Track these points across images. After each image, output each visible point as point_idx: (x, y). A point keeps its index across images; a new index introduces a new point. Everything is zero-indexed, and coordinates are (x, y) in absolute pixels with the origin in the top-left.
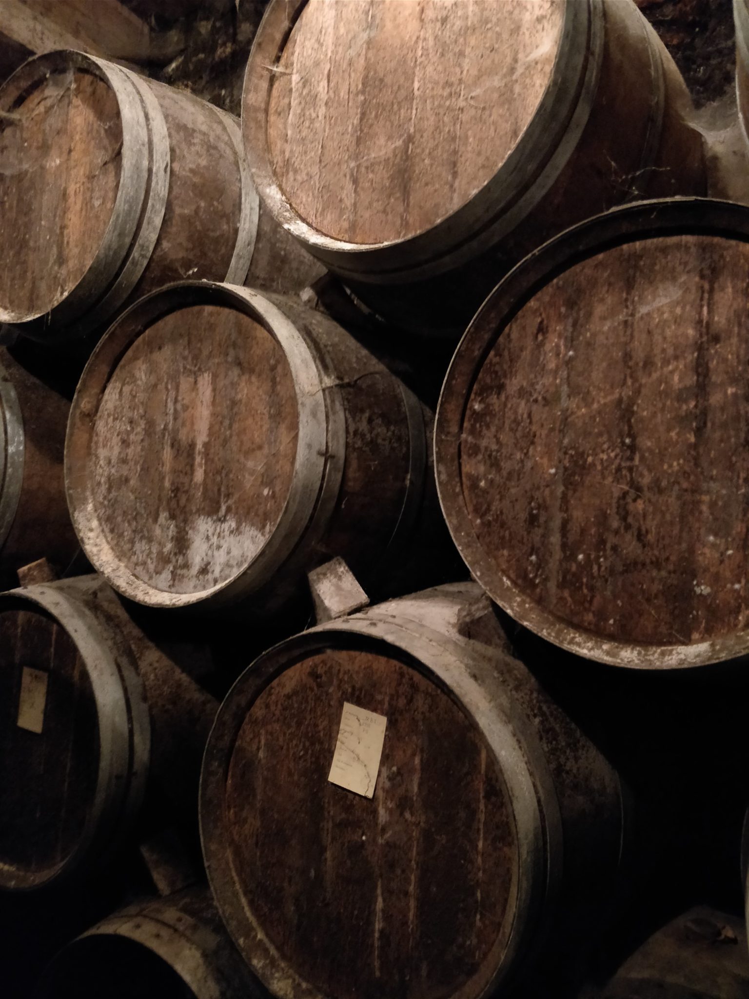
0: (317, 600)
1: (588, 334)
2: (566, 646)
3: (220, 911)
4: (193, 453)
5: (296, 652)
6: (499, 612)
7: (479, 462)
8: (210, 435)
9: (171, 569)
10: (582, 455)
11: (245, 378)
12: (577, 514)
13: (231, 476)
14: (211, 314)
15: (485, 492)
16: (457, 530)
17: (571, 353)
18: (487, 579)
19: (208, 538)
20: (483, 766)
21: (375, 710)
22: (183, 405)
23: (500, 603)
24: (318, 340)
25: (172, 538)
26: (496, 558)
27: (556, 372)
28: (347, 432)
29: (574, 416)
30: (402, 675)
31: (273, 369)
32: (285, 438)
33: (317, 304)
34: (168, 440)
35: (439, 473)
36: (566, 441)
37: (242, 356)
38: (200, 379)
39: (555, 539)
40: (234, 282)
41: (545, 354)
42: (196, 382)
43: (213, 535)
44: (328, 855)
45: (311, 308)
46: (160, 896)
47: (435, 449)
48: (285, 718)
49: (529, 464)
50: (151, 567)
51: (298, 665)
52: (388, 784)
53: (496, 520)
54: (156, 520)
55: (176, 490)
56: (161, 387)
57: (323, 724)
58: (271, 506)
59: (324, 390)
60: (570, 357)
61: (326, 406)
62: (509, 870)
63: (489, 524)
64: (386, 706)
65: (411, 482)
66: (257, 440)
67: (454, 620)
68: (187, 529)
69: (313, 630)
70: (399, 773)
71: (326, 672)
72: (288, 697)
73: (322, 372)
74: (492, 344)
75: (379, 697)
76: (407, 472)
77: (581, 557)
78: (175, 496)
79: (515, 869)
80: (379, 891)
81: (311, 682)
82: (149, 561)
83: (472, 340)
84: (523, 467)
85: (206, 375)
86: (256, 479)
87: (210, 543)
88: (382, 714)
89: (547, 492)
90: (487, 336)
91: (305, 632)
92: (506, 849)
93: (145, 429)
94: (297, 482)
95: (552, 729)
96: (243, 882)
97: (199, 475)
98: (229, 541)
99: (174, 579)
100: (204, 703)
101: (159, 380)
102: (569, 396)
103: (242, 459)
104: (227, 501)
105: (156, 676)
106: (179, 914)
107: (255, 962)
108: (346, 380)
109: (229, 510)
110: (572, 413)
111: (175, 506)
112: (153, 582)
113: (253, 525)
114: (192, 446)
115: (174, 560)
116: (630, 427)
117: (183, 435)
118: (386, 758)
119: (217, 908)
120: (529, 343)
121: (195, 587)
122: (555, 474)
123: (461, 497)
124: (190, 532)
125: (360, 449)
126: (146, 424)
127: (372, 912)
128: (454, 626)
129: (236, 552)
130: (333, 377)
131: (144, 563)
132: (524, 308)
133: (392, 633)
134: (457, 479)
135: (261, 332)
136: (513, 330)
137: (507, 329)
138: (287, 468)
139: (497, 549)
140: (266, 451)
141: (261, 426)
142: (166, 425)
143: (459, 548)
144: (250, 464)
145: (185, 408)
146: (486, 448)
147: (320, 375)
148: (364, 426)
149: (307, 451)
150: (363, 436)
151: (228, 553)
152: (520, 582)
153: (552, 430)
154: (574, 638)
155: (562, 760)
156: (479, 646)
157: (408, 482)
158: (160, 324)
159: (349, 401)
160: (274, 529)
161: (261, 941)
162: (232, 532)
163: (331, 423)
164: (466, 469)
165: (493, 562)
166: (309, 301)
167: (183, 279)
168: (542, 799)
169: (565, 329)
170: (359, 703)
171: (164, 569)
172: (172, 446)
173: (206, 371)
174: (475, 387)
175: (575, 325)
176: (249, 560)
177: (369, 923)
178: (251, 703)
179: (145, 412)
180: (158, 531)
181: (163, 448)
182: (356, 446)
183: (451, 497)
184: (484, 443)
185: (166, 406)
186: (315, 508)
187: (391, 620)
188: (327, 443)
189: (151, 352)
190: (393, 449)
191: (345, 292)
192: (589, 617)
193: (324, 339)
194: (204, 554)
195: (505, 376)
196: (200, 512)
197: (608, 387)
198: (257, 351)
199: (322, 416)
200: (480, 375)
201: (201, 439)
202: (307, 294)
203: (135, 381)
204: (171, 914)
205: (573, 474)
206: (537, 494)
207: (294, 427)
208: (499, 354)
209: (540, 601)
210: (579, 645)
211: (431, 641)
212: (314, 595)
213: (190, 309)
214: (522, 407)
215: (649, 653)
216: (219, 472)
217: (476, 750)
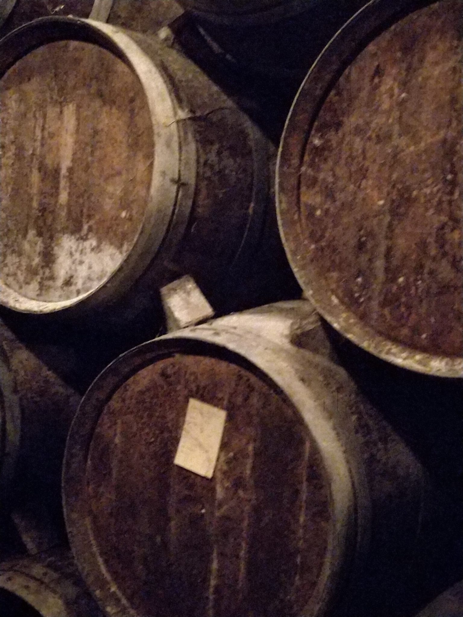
0: (167, 312)
1: (420, 79)
2: (383, 356)
3: (80, 567)
4: (59, 177)
5: (149, 356)
6: (326, 326)
7: (317, 192)
8: (73, 161)
9: (39, 280)
10: (408, 189)
11: (106, 109)
12: (401, 242)
13: (93, 199)
14: (75, 49)
15: (320, 220)
16: (294, 253)
17: (403, 95)
18: (318, 298)
19: (71, 254)
20: (307, 455)
21: (216, 405)
22: (49, 133)
23: (329, 318)
24: (173, 75)
25: (39, 253)
26: (326, 278)
27: (389, 112)
28: (198, 161)
29: (402, 154)
30: (240, 377)
31: (132, 100)
32: (141, 167)
33: (173, 43)
34: (36, 164)
35: (280, 202)
36: (395, 176)
37: (104, 87)
38: (65, 109)
39: (380, 263)
40: (97, 19)
41: (380, 96)
42: (61, 112)
43: (76, 251)
44: (173, 523)
45: (169, 47)
46: (29, 556)
47: (277, 180)
48: (139, 411)
49: (361, 196)
50: (21, 278)
51: (150, 367)
52: (225, 468)
53: (328, 246)
54: (25, 236)
55: (43, 210)
56: (30, 115)
57: (171, 416)
58: (128, 227)
59: (178, 122)
60: (403, 99)
61: (179, 137)
62: (325, 541)
63: (322, 249)
64: (225, 402)
65: (254, 211)
66: (117, 167)
67: (287, 332)
68: (53, 245)
69: (163, 337)
70: (235, 458)
71: (175, 373)
72: (142, 393)
73: (177, 106)
74: (332, 84)
75: (220, 395)
76: (250, 202)
77: (401, 280)
78: (42, 215)
79: (330, 540)
80: (215, 555)
81: (160, 381)
82: (19, 273)
83: (315, 79)
84: (355, 199)
85: (71, 106)
86: (114, 203)
87: (74, 258)
88: (223, 408)
89: (375, 222)
90: (328, 77)
91: (157, 339)
92: (323, 524)
93: (15, 154)
94: (152, 206)
95: (367, 425)
96: (99, 545)
97: (63, 197)
98: (90, 258)
99: (41, 289)
100: (68, 397)
101: (28, 108)
102: (400, 135)
103: (103, 184)
104: (88, 222)
105: (25, 372)
106: (45, 570)
107: (108, 609)
108: (198, 114)
109: (90, 229)
110: (403, 151)
111: (42, 224)
112: (23, 291)
113: (111, 244)
114: (57, 170)
115: (41, 272)
116: (453, 165)
117: (49, 161)
118: (224, 446)
119: (76, 565)
120: (367, 86)
121: (60, 297)
122: (383, 205)
123: (298, 225)
124: (56, 248)
125: (209, 179)
126: (16, 149)
127: (209, 571)
128: (286, 336)
129: (97, 268)
130: (187, 110)
131: (15, 274)
132: (363, 52)
133: (234, 341)
134: (296, 209)
135: (121, 67)
136: (353, 71)
137: (347, 71)
138: (143, 193)
139: (329, 270)
140: (124, 177)
141: (120, 155)
142: (34, 150)
143: (295, 270)
144: (110, 189)
145: (52, 136)
146: (324, 180)
147: (174, 108)
148: (213, 158)
149: (161, 178)
150: (212, 167)
151: (90, 268)
152: (346, 299)
153: (383, 165)
154: (390, 349)
155: (374, 451)
156: (308, 354)
157: (250, 211)
158: (29, 57)
159: (200, 133)
160: (131, 248)
161: (114, 592)
162: (93, 250)
163: (183, 152)
164: (304, 199)
165: (323, 282)
166: (166, 39)
167: (51, 15)
168: (356, 481)
169: (399, 73)
170: (203, 399)
171: (32, 279)
172: (40, 170)
173: (71, 102)
174: (316, 123)
175: (409, 69)
176: (109, 274)
177: (206, 581)
178: (109, 398)
179: (16, 138)
180: (26, 246)
181: (31, 171)
182: (206, 175)
183: (290, 224)
184: (321, 176)
185: (34, 133)
186: (168, 230)
187: (233, 330)
188: (179, 171)
189: (21, 83)
190: (238, 179)
191: (199, 33)
192: (405, 331)
193: (179, 75)
194: (68, 268)
195: (343, 114)
196: (64, 230)
197: (434, 128)
198: (117, 84)
199: (175, 146)
200: (321, 113)
201: (66, 164)
202: (164, 33)
203: (6, 110)
204: (38, 570)
205: (399, 206)
206: (365, 224)
207: (150, 156)
208: (338, 94)
209: (363, 317)
210: (394, 355)
211: (266, 349)
212: (165, 307)
213: (56, 44)
214: (358, 144)
215: (455, 363)
216: (81, 196)
217: (301, 442)
